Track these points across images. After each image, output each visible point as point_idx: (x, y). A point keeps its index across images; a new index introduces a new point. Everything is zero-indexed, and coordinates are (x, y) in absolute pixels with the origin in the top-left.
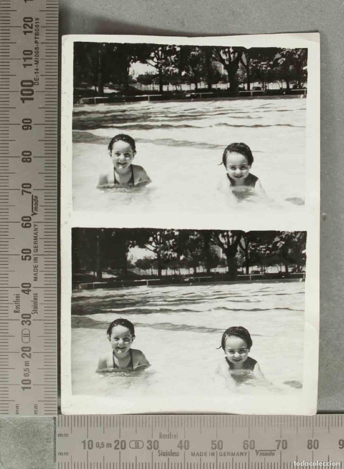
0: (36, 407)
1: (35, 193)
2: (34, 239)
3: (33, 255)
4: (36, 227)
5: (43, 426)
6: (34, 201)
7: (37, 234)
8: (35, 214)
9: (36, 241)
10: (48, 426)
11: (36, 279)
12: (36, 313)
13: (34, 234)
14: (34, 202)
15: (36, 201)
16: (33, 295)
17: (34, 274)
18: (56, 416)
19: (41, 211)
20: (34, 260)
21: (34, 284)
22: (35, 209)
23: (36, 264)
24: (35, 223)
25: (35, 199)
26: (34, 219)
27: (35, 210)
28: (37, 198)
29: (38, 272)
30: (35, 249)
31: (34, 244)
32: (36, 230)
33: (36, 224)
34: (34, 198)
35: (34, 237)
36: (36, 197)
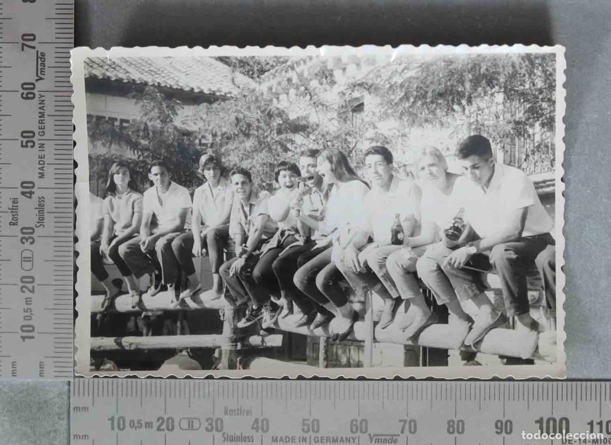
0: (41, 365)
1: (41, 48)
2: (40, 117)
3: (39, 140)
4: (42, 98)
5: (51, 395)
6: (39, 59)
7: (44, 108)
8: (41, 79)
9: (42, 119)
10: (60, 394)
11: (42, 176)
12: (42, 227)
13: (40, 108)
14: (40, 62)
15: (43, 60)
16: (38, 199)
17: (39, 169)
18: (72, 380)
19: (50, 74)
20: (40, 147)
21: (38, 182)
22: (41, 71)
23: (43, 153)
24: (40, 93)
25: (41, 57)
26: (39, 86)
27: (41, 74)
28: (45, 56)
29: (45, 165)
30: (41, 130)
31: (40, 123)
32: (42, 102)
33: (43, 94)
34: (39, 55)
35: (40, 113)
36: (41, 53)
